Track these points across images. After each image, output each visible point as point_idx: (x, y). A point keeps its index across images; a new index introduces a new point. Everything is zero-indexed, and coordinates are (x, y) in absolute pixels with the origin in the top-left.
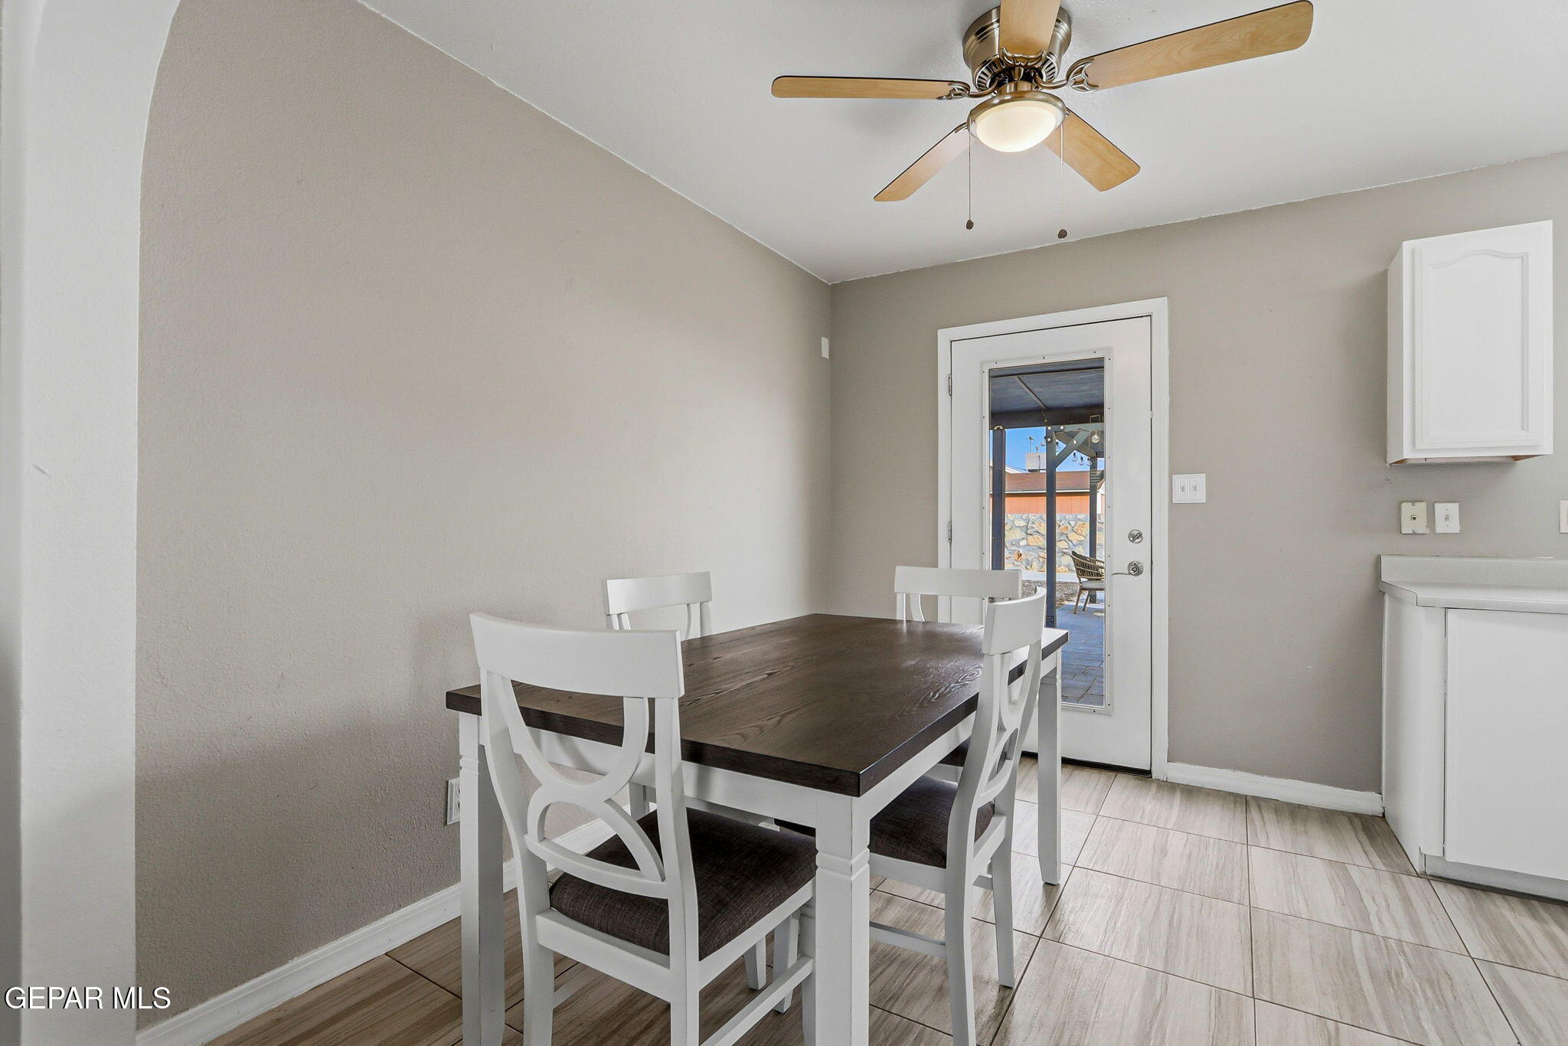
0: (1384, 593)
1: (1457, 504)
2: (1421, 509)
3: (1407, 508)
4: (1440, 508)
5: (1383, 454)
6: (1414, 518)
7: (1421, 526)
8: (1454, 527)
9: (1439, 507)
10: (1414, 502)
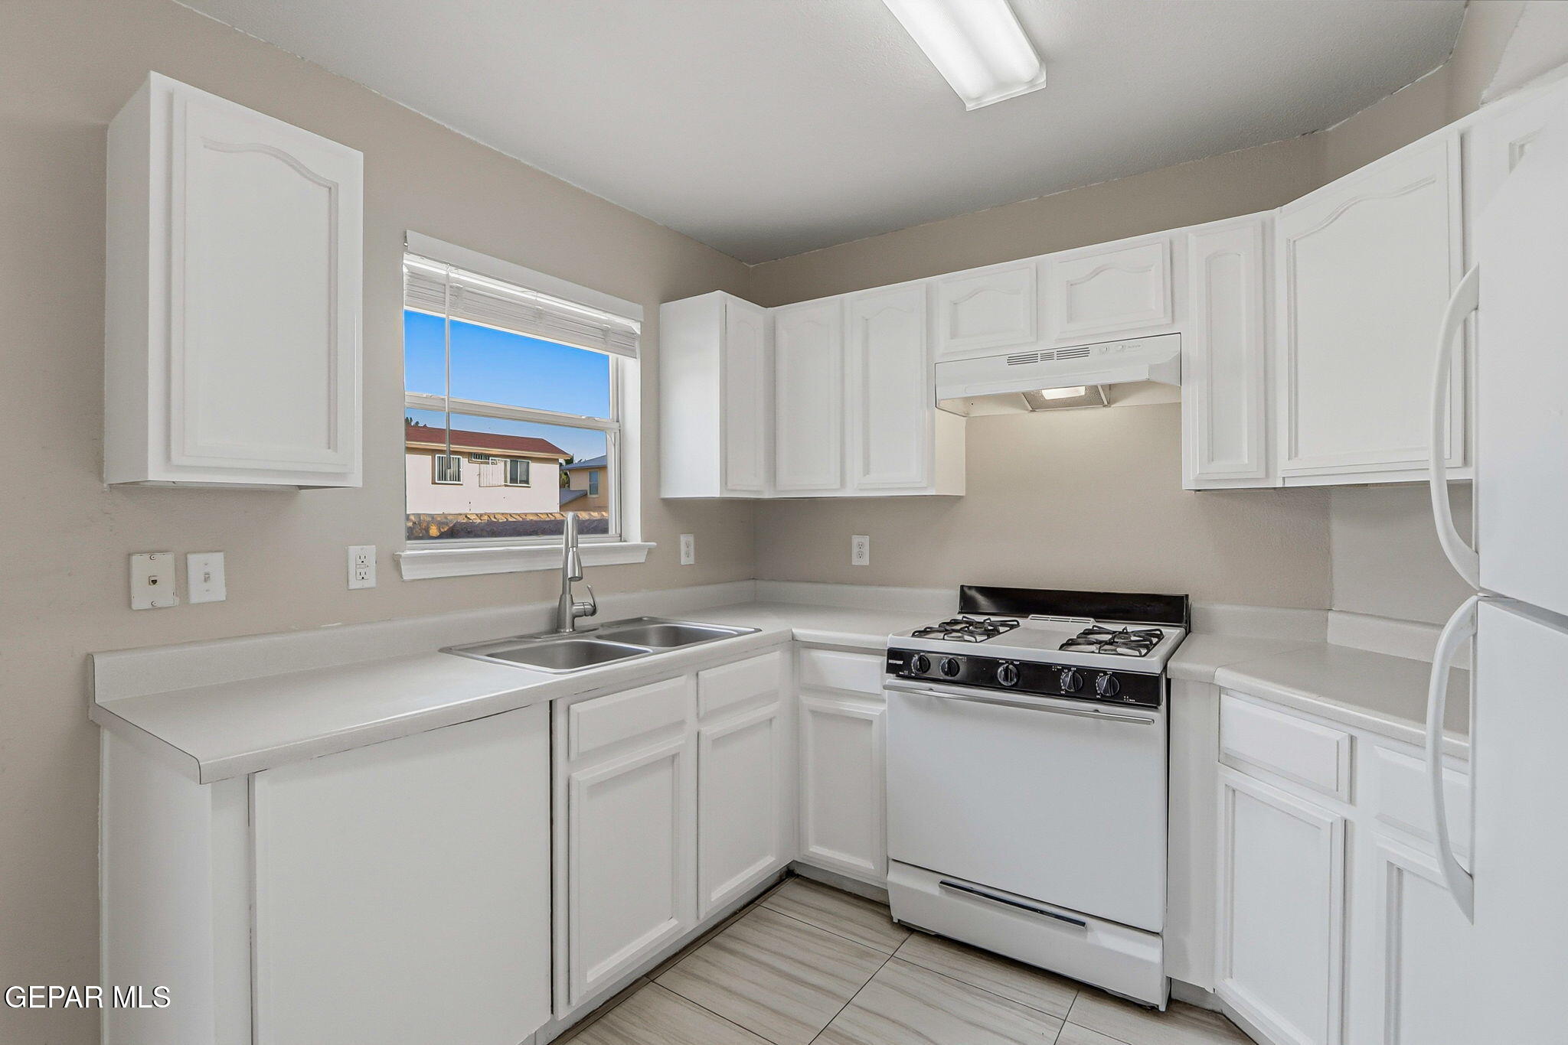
0: (100, 726)
1: (221, 554)
2: (163, 567)
3: (141, 567)
4: (197, 563)
5: (98, 466)
6: (154, 582)
7: (164, 594)
8: (217, 591)
9: (192, 559)
10: (151, 553)
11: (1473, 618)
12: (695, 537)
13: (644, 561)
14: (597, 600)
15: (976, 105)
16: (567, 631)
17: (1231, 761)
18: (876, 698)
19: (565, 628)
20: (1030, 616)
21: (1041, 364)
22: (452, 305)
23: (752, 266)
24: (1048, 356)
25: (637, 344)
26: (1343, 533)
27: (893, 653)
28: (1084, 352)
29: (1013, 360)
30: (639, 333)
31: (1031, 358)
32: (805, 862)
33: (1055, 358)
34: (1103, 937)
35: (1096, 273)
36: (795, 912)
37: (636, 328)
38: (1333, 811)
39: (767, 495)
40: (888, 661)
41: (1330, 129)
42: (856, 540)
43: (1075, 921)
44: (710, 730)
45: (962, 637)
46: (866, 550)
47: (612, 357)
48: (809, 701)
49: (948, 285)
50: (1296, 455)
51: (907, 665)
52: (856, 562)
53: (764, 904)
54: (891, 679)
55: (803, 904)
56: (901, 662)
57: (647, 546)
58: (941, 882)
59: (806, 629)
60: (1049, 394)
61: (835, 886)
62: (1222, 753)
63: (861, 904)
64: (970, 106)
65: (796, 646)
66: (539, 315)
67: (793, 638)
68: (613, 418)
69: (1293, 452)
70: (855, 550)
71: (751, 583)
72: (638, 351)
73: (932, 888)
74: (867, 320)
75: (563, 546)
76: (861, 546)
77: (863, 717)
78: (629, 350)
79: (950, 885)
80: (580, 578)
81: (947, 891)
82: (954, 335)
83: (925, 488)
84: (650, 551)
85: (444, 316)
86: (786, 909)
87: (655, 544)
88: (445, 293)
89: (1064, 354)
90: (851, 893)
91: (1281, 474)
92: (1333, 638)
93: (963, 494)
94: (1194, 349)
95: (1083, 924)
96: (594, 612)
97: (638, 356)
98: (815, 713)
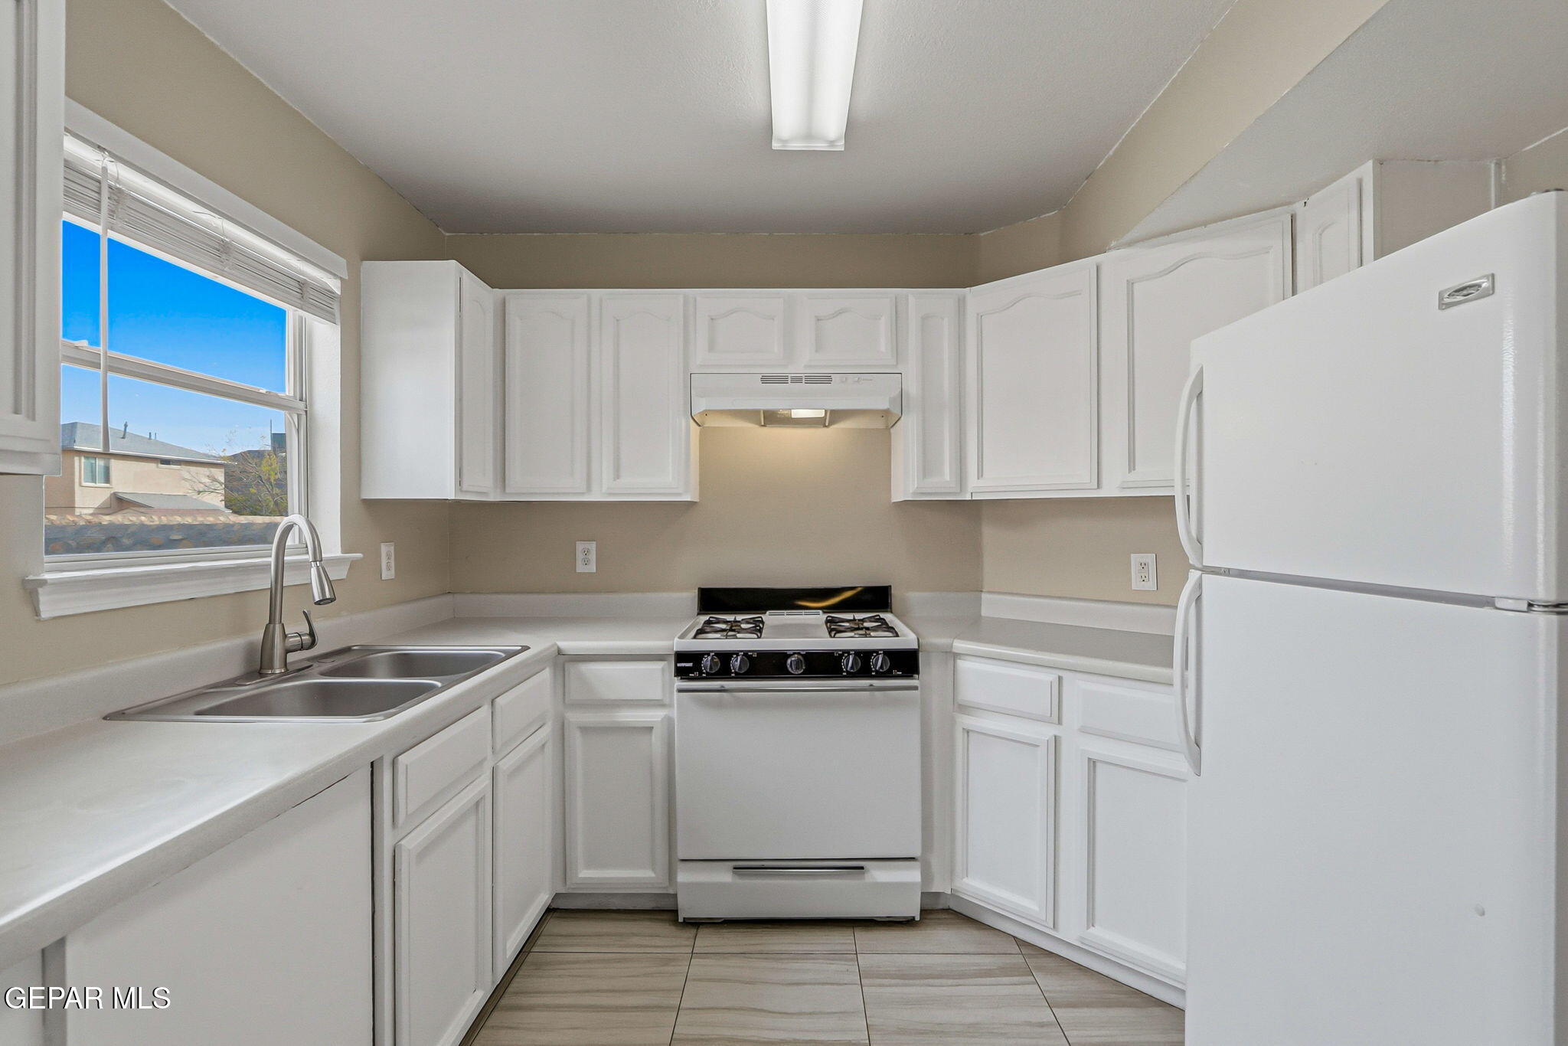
11: (1199, 585)
12: (395, 546)
13: (344, 577)
14: (315, 625)
15: (779, 147)
16: (278, 671)
17: (964, 708)
18: (659, 704)
19: (272, 667)
20: (768, 612)
21: (790, 385)
22: (112, 213)
23: (447, 234)
24: (797, 380)
25: (336, 306)
26: (990, 534)
27: (681, 656)
28: (827, 379)
29: (765, 380)
30: (339, 293)
31: (782, 379)
32: (571, 891)
33: (804, 381)
34: (880, 875)
35: (840, 313)
36: (565, 945)
37: (335, 285)
38: (1047, 732)
39: (494, 497)
40: (676, 665)
41: (982, 234)
42: (580, 546)
43: (854, 867)
44: (505, 765)
45: (735, 635)
46: (593, 557)
47: (292, 314)
48: (575, 717)
49: (709, 300)
50: (982, 476)
51: (697, 667)
52: (580, 568)
53: (535, 949)
54: (679, 683)
55: (574, 936)
56: (690, 665)
57: (348, 558)
58: (735, 868)
59: (573, 642)
60: (798, 413)
61: (601, 908)
62: (956, 704)
63: (636, 916)
64: (776, 145)
65: (562, 661)
66: (223, 249)
67: (560, 652)
68: (295, 396)
69: (980, 474)
70: (580, 556)
71: (449, 598)
72: (338, 315)
73: (724, 876)
74: (618, 320)
75: (272, 560)
76: (586, 552)
77: (642, 725)
78: (327, 311)
79: (744, 867)
80: (332, 600)
81: (741, 876)
82: (711, 347)
83: (680, 494)
84: (353, 564)
85: (96, 229)
86: (555, 945)
87: (359, 555)
88: (99, 193)
89: (812, 379)
90: (619, 910)
91: (970, 490)
92: (985, 612)
93: (696, 500)
94: (912, 388)
95: (862, 868)
96: (313, 643)
97: (338, 321)
98: (585, 730)
